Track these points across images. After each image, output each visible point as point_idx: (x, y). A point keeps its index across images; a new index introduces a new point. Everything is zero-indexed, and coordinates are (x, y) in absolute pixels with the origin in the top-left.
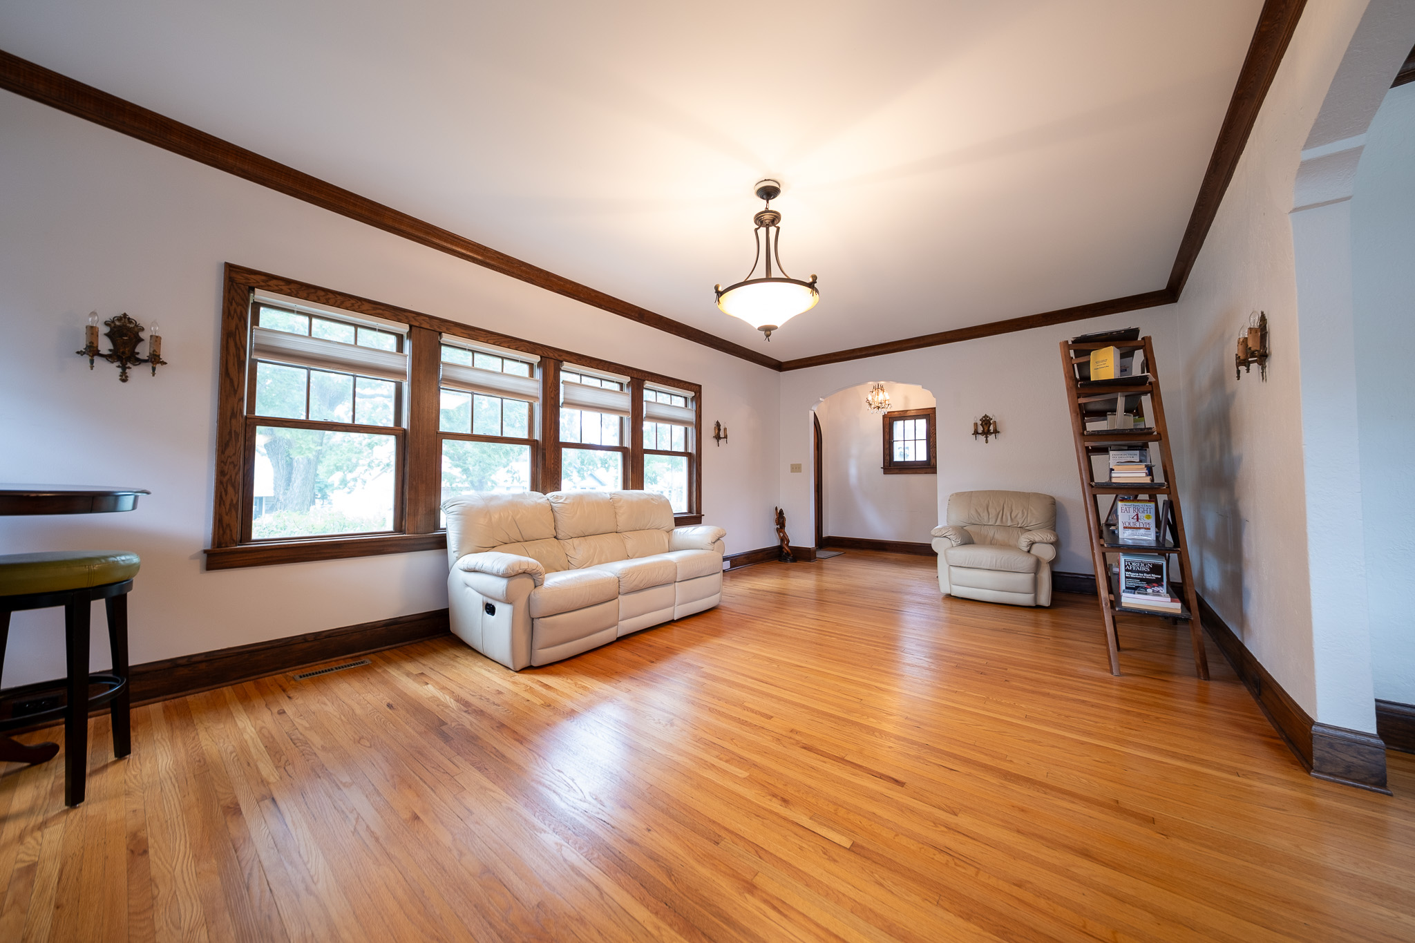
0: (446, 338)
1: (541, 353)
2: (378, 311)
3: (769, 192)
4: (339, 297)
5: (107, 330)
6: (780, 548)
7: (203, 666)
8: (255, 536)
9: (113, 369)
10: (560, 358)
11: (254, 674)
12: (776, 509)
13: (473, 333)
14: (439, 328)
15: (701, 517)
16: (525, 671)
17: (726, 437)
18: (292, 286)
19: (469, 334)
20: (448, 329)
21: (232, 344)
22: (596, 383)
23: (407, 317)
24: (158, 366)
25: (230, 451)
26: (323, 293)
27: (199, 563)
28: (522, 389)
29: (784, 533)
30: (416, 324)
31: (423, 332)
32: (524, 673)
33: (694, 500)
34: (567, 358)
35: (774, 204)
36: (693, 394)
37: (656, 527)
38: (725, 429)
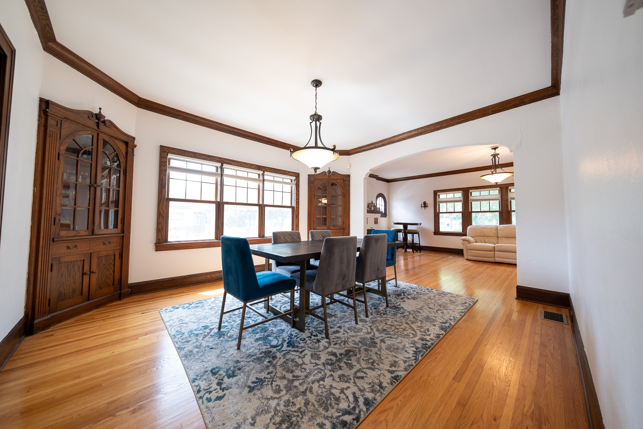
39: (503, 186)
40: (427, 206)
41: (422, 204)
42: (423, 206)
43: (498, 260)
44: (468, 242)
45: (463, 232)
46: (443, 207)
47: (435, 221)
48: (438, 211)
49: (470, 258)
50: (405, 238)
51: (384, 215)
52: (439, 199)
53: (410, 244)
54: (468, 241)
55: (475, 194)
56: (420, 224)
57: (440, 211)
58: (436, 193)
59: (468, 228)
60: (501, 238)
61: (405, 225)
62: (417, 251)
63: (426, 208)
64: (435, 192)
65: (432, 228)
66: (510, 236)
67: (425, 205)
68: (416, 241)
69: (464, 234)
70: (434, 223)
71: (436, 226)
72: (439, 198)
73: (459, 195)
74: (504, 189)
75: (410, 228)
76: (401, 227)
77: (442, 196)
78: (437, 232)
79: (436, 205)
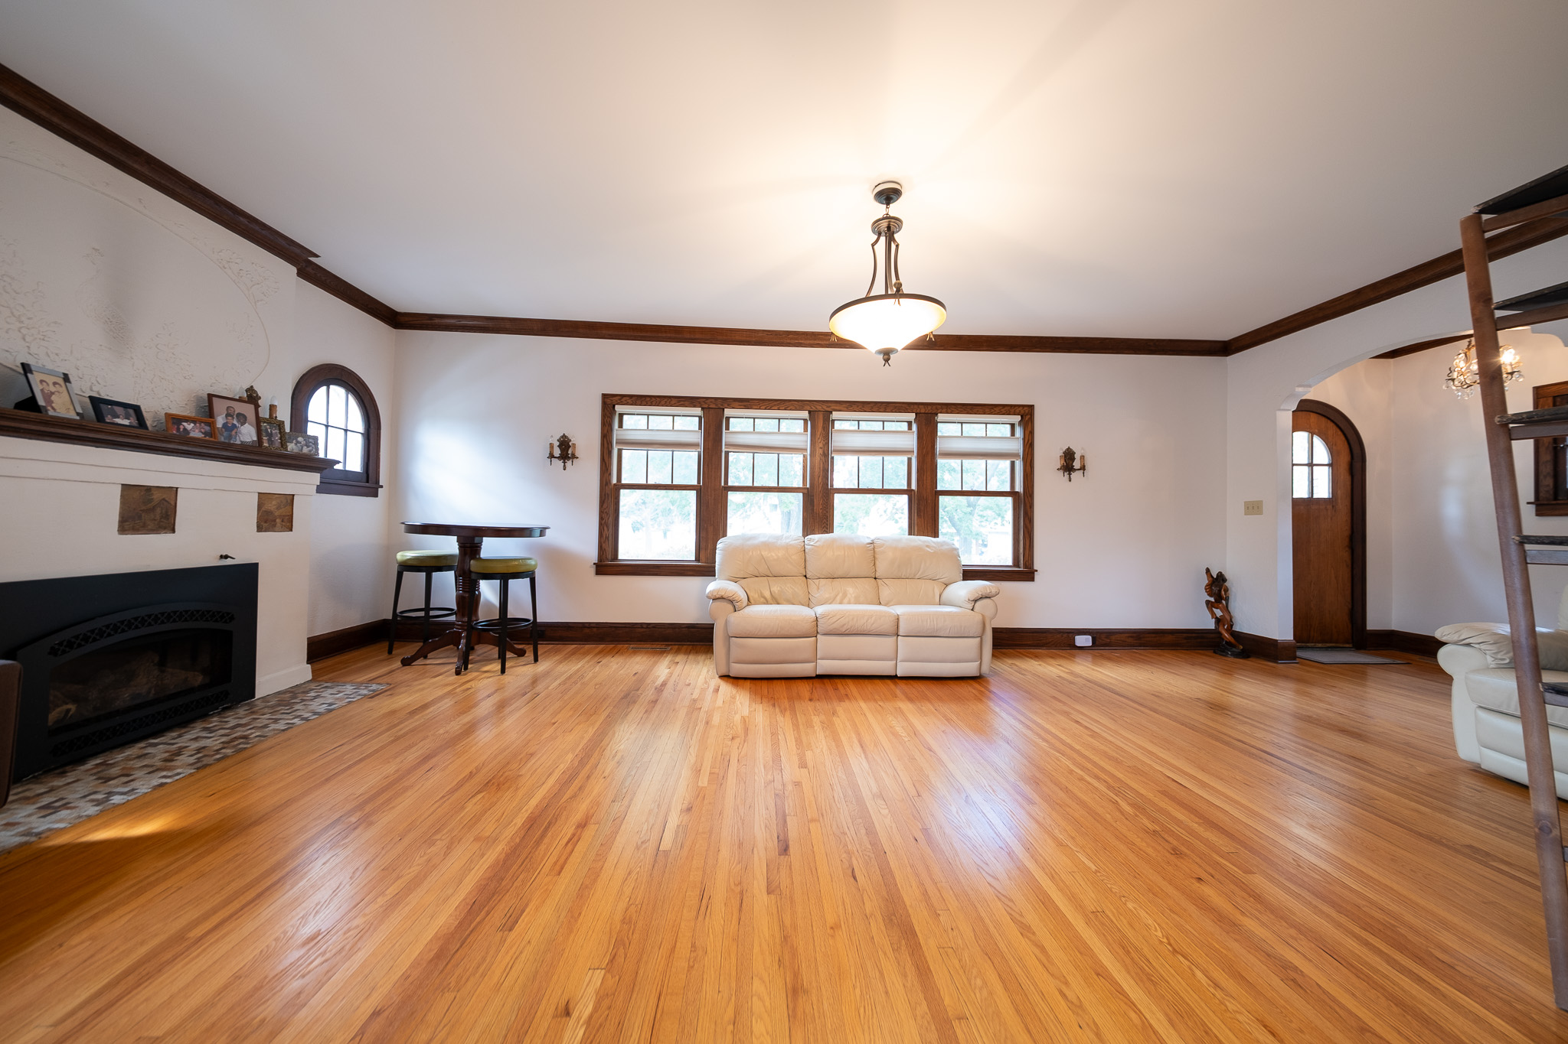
0: (728, 412)
1: (809, 408)
2: (682, 403)
3: (888, 195)
4: (658, 399)
5: (558, 443)
6: (1216, 632)
7: (595, 630)
8: (620, 557)
9: (560, 463)
10: (829, 409)
11: (617, 641)
12: (1208, 571)
13: (748, 404)
14: (722, 405)
15: (1034, 573)
16: (726, 678)
17: (1083, 468)
18: (634, 399)
19: (745, 406)
20: (728, 405)
21: (605, 440)
22: (878, 426)
23: (700, 403)
24: (575, 460)
25: (605, 506)
26: (649, 399)
27: (593, 570)
28: (791, 443)
29: (1226, 609)
30: (706, 406)
31: (712, 411)
32: (727, 682)
33: (1021, 550)
34: (835, 408)
35: (895, 209)
36: (1018, 418)
37: (930, 577)
38: (1082, 457)
39: (819, 408)
40: (574, 457)
41: (552, 446)
42: (557, 452)
43: (825, 666)
44: (730, 607)
45: (698, 559)
46: (632, 465)
47: (601, 518)
48: (614, 481)
49: (738, 669)
50: (468, 599)
51: (366, 482)
52: (621, 432)
53: (490, 623)
54: (731, 602)
55: (739, 425)
56: (542, 532)
57: (624, 481)
58: (610, 405)
59: (719, 546)
60: (817, 581)
61: (470, 538)
62: (521, 653)
63: (569, 463)
64: (608, 401)
65: (588, 548)
66: (840, 573)
67: (565, 451)
68: (520, 608)
69: (703, 567)
70: (601, 524)
71: (607, 538)
72: (621, 425)
73: (688, 424)
74: (821, 416)
75: (491, 548)
76: (449, 546)
77: (634, 422)
78: (608, 564)
79: (610, 453)
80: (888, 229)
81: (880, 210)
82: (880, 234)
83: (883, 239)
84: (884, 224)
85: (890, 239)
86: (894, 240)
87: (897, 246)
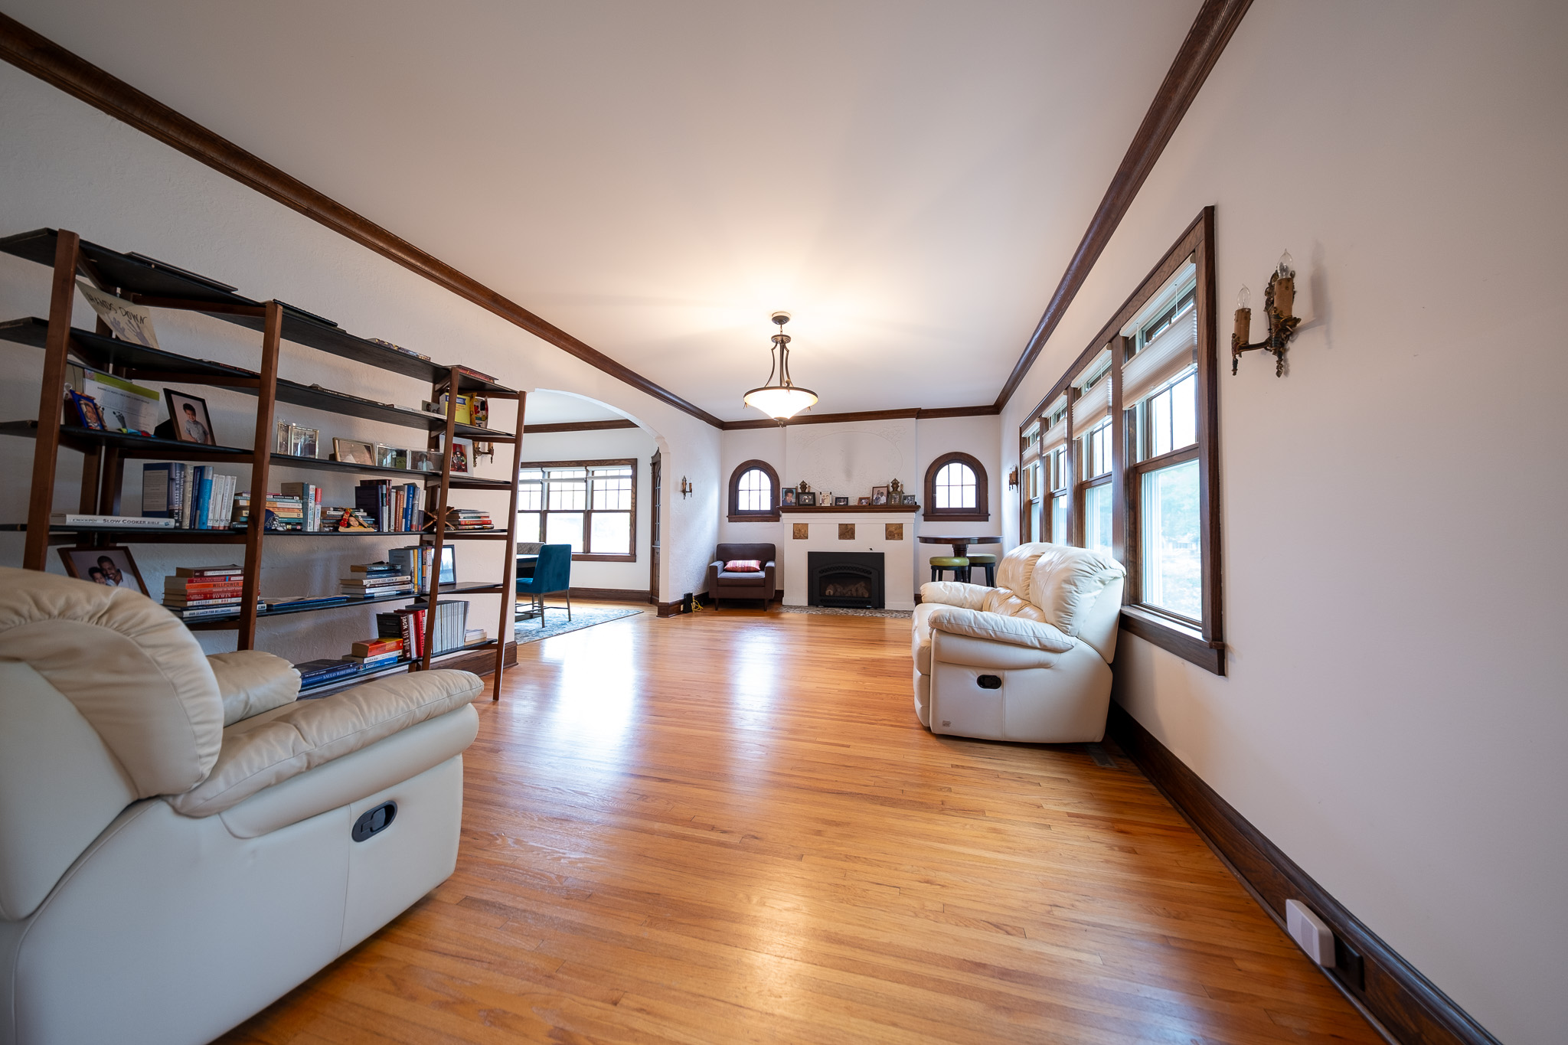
3: (780, 320)
35: (787, 329)
80: (782, 341)
81: (776, 329)
82: (777, 343)
83: (779, 345)
84: (779, 338)
85: (783, 347)
86: (786, 349)
87: (788, 351)
